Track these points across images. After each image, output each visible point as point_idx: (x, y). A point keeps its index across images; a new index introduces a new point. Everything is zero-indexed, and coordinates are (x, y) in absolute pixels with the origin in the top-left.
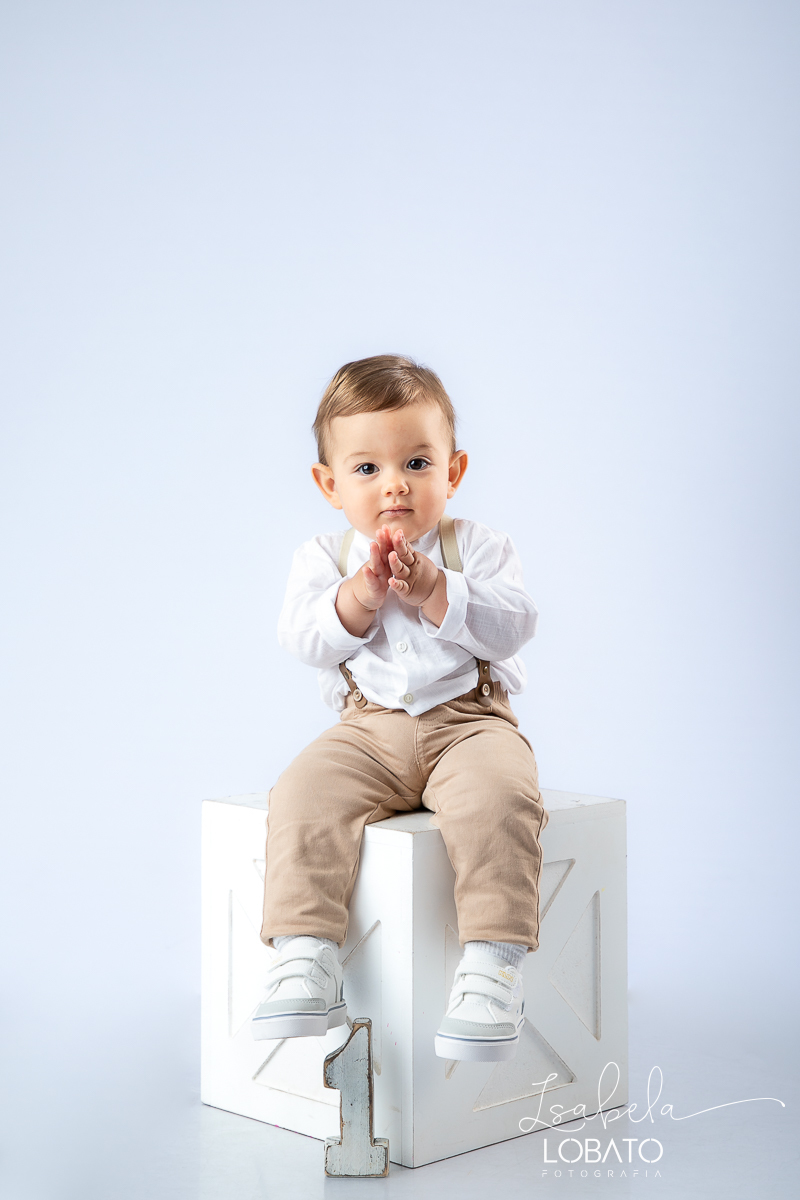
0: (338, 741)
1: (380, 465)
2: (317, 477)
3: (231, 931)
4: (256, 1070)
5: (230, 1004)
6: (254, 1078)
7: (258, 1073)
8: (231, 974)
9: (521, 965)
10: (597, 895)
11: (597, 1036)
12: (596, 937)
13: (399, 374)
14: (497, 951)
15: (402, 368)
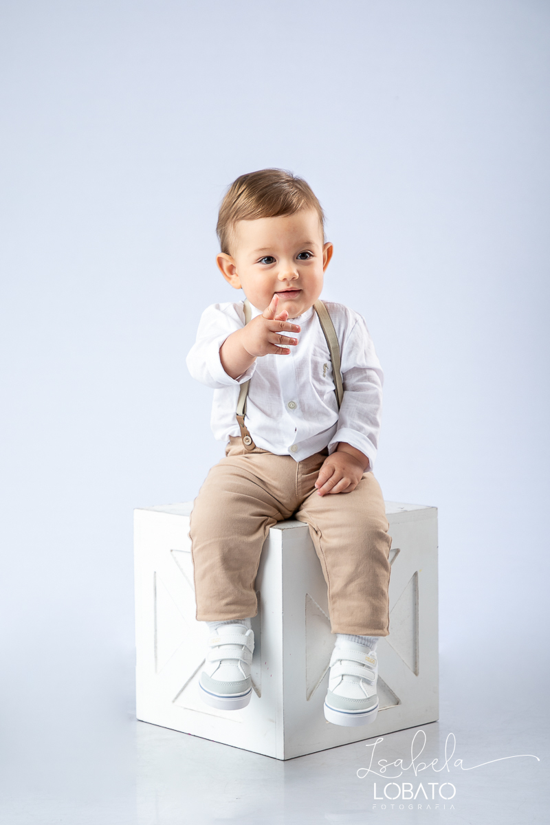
0: (234, 474)
1: (277, 257)
2: (220, 264)
3: (155, 600)
4: (175, 696)
5: (155, 651)
6: (174, 702)
7: (176, 698)
8: (156, 631)
9: (376, 647)
10: (416, 574)
11: (416, 673)
12: (416, 604)
13: (286, 186)
14: (360, 640)
15: (288, 181)
